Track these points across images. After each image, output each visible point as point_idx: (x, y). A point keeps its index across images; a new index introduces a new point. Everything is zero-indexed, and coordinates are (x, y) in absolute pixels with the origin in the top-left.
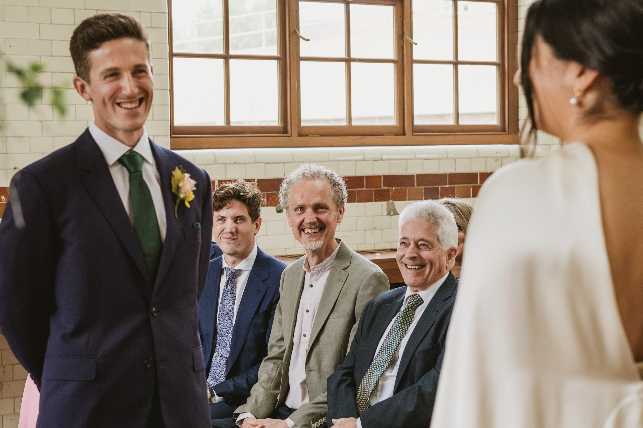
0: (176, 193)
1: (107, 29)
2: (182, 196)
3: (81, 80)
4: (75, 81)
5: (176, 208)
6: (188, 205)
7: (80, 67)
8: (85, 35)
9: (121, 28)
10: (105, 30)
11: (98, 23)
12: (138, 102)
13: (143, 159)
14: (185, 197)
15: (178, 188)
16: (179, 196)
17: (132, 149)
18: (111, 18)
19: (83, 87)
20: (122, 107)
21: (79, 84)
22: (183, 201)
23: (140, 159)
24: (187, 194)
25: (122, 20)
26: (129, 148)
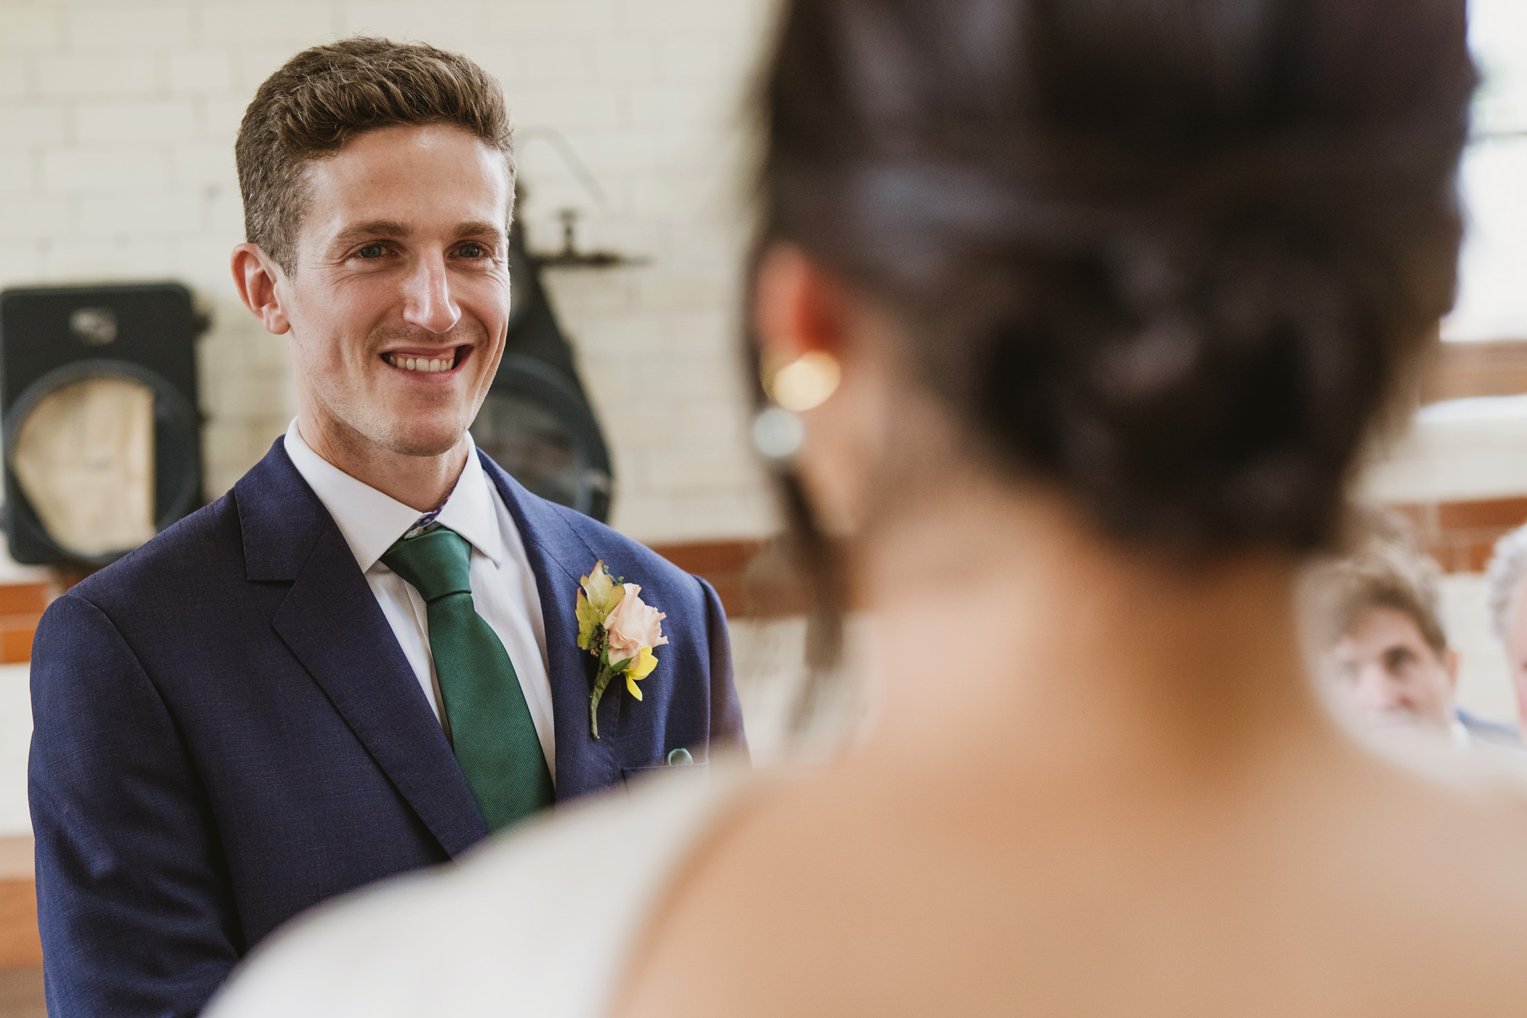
0: (593, 652)
1: (382, 85)
2: (614, 659)
3: (262, 256)
4: (240, 260)
5: (595, 703)
6: (637, 694)
7: (267, 212)
8: (304, 99)
9: (433, 87)
10: (377, 90)
11: (351, 66)
12: (451, 355)
13: (472, 549)
14: (627, 663)
15: (600, 633)
16: (603, 658)
17: (431, 517)
18: (403, 53)
19: (264, 282)
20: (395, 366)
21: (250, 273)
22: (619, 679)
23: (461, 550)
24: (634, 653)
25: (442, 66)
26: (419, 515)
